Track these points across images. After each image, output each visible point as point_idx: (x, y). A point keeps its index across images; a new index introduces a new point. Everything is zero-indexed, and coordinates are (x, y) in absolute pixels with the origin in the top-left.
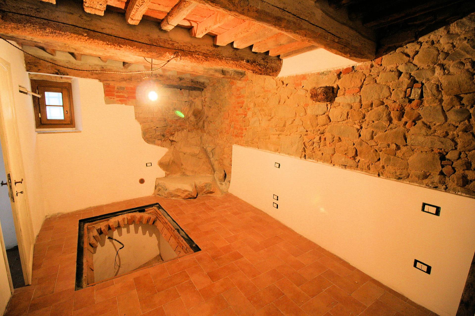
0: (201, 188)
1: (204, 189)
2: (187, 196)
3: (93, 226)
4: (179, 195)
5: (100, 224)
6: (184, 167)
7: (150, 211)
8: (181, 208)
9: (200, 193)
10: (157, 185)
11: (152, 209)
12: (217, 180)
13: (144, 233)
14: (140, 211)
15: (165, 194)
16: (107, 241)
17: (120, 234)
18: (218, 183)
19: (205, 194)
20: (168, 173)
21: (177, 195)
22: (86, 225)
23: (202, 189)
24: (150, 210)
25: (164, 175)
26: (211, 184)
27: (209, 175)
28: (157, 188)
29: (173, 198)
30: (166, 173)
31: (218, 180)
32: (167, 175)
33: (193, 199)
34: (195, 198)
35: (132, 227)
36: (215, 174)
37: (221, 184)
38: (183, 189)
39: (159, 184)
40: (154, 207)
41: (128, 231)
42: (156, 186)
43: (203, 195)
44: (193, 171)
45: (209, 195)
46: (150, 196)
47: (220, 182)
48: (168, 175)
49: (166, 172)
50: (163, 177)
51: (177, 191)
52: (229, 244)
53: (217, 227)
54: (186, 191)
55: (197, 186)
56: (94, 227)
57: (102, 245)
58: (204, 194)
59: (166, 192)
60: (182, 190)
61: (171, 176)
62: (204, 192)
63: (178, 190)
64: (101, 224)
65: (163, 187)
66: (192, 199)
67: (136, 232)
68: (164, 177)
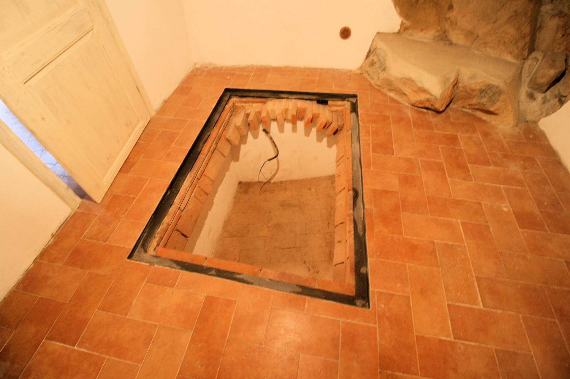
0: (466, 92)
1: (475, 96)
2: (421, 102)
3: (243, 104)
4: (405, 92)
5: (252, 106)
6: (452, 15)
7: (335, 108)
8: (394, 129)
9: (459, 100)
10: (372, 50)
11: (340, 106)
12: (526, 79)
13: (319, 140)
14: (320, 102)
15: (379, 78)
16: (262, 134)
17: (281, 129)
18: (524, 89)
19: (469, 109)
20: (408, 23)
21: (400, 90)
22: (234, 99)
23: (469, 94)
24: (336, 106)
25: (397, 28)
26: (500, 93)
27: (509, 58)
28: (371, 58)
29: (392, 94)
30: (402, 24)
31: (528, 80)
32: (404, 29)
33: (434, 113)
34: (438, 112)
35: (300, 125)
36: (529, 62)
37: (531, 97)
38: (419, 85)
39: (376, 49)
40: (345, 102)
41: (294, 130)
42: (370, 51)
43: (465, 110)
44: (470, 34)
45: (479, 114)
46: (351, 71)
47: (530, 90)
48: (406, 29)
49: (405, 21)
50: (393, 31)
51: (404, 83)
52: (451, 339)
53: (450, 243)
54: (424, 91)
55: (460, 85)
56: (244, 107)
57: (256, 137)
58: (466, 108)
59: (383, 75)
60: (416, 84)
61: (410, 35)
62: (469, 105)
63: (408, 81)
64: (254, 105)
65: (382, 59)
66: (430, 112)
67: (307, 133)
68: (395, 33)
